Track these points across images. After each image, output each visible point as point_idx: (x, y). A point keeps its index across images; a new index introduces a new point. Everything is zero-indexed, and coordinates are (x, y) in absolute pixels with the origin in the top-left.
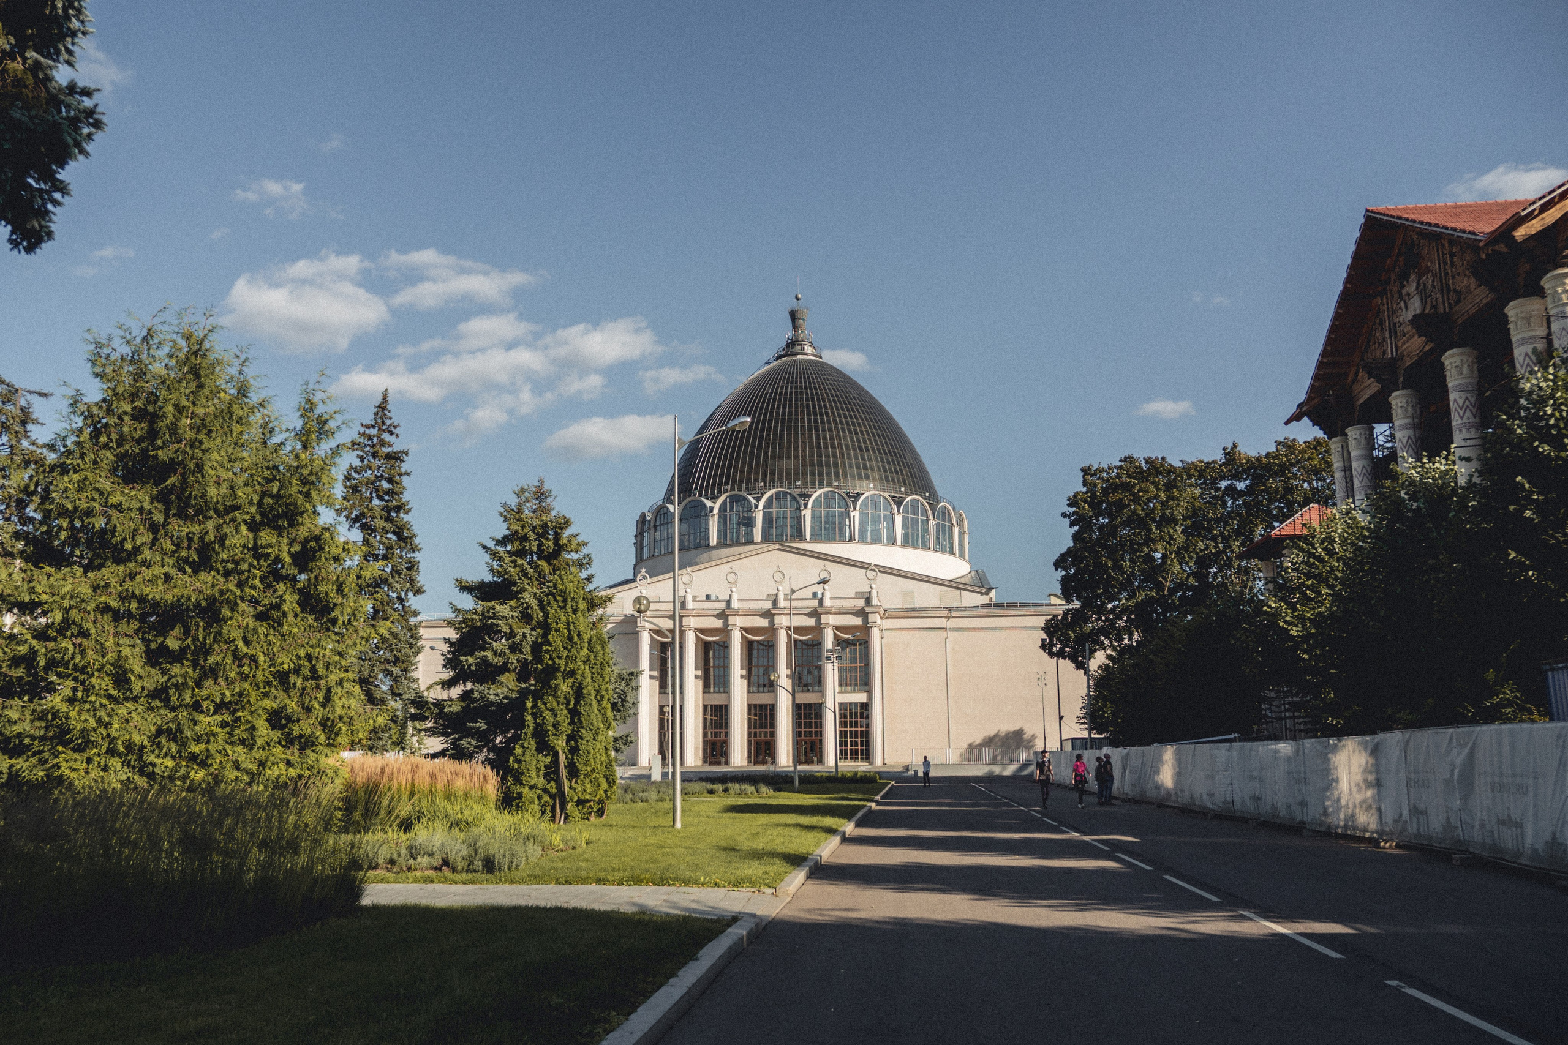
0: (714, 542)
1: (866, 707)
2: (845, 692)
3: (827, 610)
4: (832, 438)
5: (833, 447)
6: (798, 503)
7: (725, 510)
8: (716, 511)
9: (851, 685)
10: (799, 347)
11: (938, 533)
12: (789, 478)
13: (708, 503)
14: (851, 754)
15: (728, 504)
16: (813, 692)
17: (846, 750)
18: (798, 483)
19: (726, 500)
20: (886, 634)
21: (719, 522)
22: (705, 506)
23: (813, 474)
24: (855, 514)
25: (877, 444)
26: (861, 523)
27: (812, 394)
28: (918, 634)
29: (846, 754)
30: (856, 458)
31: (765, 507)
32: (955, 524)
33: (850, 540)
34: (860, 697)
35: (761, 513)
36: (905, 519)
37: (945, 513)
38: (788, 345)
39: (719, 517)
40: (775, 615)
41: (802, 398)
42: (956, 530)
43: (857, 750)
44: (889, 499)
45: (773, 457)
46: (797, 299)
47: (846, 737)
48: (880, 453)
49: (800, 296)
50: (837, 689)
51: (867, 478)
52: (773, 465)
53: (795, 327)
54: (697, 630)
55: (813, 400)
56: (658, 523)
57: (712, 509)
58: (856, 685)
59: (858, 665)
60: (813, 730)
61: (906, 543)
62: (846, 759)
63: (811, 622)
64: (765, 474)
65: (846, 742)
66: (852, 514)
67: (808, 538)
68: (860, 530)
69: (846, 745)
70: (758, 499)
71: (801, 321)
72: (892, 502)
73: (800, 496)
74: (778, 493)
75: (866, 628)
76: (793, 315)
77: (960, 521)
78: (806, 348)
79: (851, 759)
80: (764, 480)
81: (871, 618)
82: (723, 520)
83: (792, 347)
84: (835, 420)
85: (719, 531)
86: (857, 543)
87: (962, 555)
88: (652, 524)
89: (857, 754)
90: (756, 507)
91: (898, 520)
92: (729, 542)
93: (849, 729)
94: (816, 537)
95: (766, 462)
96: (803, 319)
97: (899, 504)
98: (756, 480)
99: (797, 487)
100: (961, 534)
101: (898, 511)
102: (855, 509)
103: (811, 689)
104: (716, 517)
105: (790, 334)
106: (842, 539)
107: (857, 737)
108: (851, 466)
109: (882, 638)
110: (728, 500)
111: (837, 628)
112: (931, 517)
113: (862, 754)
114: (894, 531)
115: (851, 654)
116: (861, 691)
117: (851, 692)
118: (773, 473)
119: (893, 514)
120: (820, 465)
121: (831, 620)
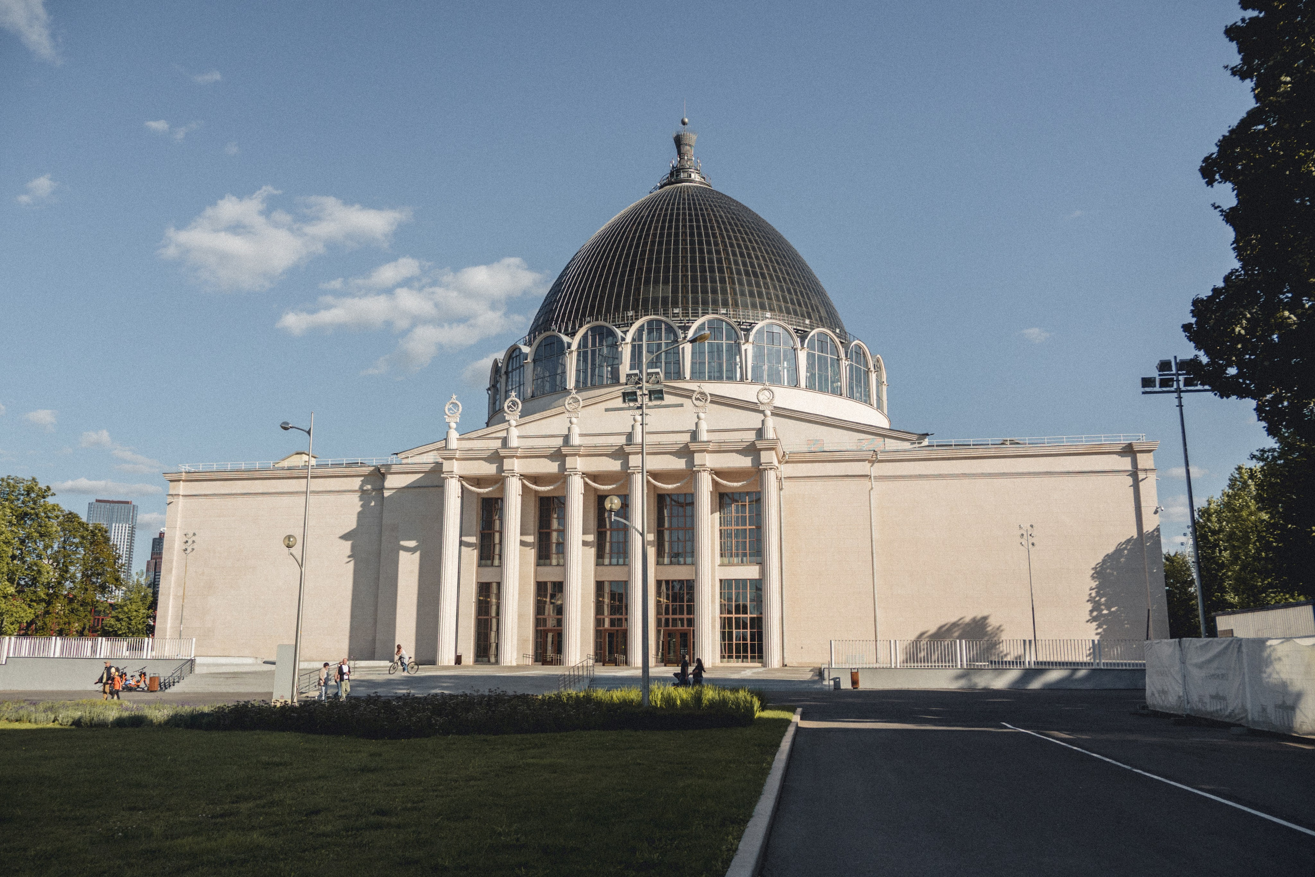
0: (571, 383)
1: (758, 587)
2: (730, 564)
3: (703, 446)
4: (720, 261)
5: (721, 270)
6: (676, 335)
7: (586, 346)
8: (574, 347)
9: (737, 556)
10: (686, 175)
11: (851, 378)
12: (665, 305)
13: (566, 339)
14: (738, 651)
15: (590, 338)
16: (685, 564)
17: (730, 645)
18: (676, 311)
19: (586, 333)
20: (785, 484)
21: (578, 360)
22: (562, 342)
23: (695, 302)
24: (748, 348)
25: (775, 271)
26: (755, 357)
27: (697, 215)
28: (831, 483)
29: (730, 651)
30: (750, 284)
31: (634, 340)
32: (872, 369)
33: (742, 380)
34: (750, 572)
35: (629, 346)
36: (810, 357)
37: (859, 354)
38: (672, 174)
39: (579, 355)
40: (629, 454)
41: (684, 219)
42: (873, 377)
43: (745, 645)
44: (792, 332)
45: (647, 282)
46: (684, 123)
47: (730, 627)
48: (780, 281)
49: (686, 120)
50: (718, 560)
51: (763, 308)
52: (647, 291)
53: (680, 153)
54: (523, 476)
55: (698, 221)
56: (510, 369)
57: (569, 345)
58: (745, 555)
59: (748, 527)
60: (685, 616)
61: (810, 387)
62: (730, 657)
63: (680, 464)
64: (636, 300)
65: (730, 634)
66: (743, 348)
67: (688, 376)
68: (753, 368)
69: (730, 639)
70: (625, 333)
71: (688, 148)
72: (794, 335)
73: (680, 327)
74: (650, 323)
75: (758, 473)
76: (679, 141)
77: (878, 368)
78: (693, 176)
79: (737, 657)
80: (635, 309)
81: (765, 457)
82: (583, 355)
83: (676, 174)
84: (723, 242)
85: (578, 371)
86: (750, 383)
87: (879, 407)
88: (503, 371)
89: (745, 651)
90: (623, 339)
91: (802, 356)
92: (589, 384)
93: (734, 616)
94: (697, 375)
95: (638, 290)
96: (690, 146)
97: (803, 340)
98: (626, 309)
99: (675, 315)
100: (880, 383)
101: (802, 345)
102: (747, 341)
103: (682, 560)
104: (575, 355)
105: (675, 162)
106: (731, 378)
107: (745, 627)
108: (743, 294)
109: (781, 489)
110: (590, 333)
111: (717, 473)
112: (843, 355)
113: (753, 651)
114: (796, 369)
115: (737, 512)
116: (751, 563)
117: (738, 565)
118: (646, 301)
119: (795, 350)
120: (705, 292)
121: (709, 461)
